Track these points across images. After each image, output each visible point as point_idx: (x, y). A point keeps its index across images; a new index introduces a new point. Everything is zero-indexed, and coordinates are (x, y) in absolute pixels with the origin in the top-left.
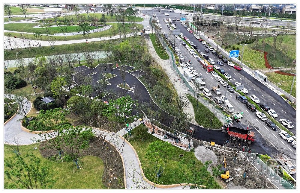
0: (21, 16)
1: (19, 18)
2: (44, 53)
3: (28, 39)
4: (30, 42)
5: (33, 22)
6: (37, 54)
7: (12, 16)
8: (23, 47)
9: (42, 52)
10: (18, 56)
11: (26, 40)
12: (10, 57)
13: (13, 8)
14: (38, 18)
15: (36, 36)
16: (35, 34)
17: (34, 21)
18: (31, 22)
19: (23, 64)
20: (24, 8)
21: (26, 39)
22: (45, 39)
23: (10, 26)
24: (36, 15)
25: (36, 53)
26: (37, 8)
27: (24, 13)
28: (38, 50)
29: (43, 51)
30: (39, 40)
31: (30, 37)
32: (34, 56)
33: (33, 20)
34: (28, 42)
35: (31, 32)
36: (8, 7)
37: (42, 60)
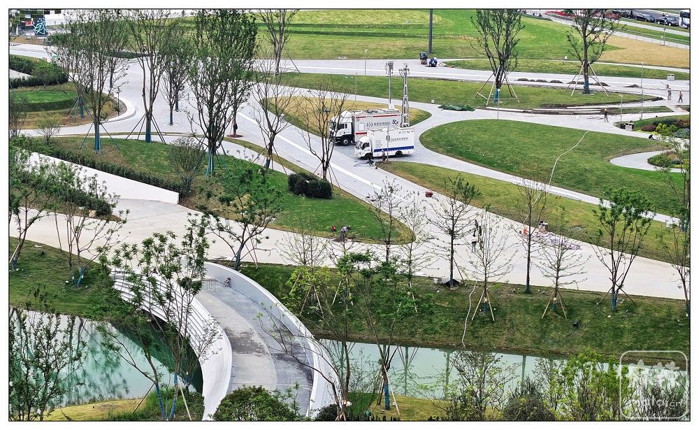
0: (566, 79)
1: (546, 90)
2: (627, 339)
3: (562, 231)
4: (567, 253)
5: (622, 126)
6: (586, 340)
7: (512, 77)
8: (517, 278)
9: (618, 333)
10: (473, 333)
11: (549, 237)
12: (425, 331)
13: (532, 29)
14: (657, 104)
15: (609, 218)
16: (607, 204)
17: (626, 118)
18: (607, 126)
19: (487, 388)
20: (592, 36)
21: (548, 229)
22: (661, 250)
23: (485, 137)
24: (650, 86)
25: (579, 334)
26: (669, 37)
27: (586, 66)
28: (597, 316)
29: (627, 325)
30: (620, 246)
31: (572, 219)
32: (563, 350)
33: (626, 111)
34: (553, 253)
35: (586, 191)
36: (509, 22)
37: (604, 390)
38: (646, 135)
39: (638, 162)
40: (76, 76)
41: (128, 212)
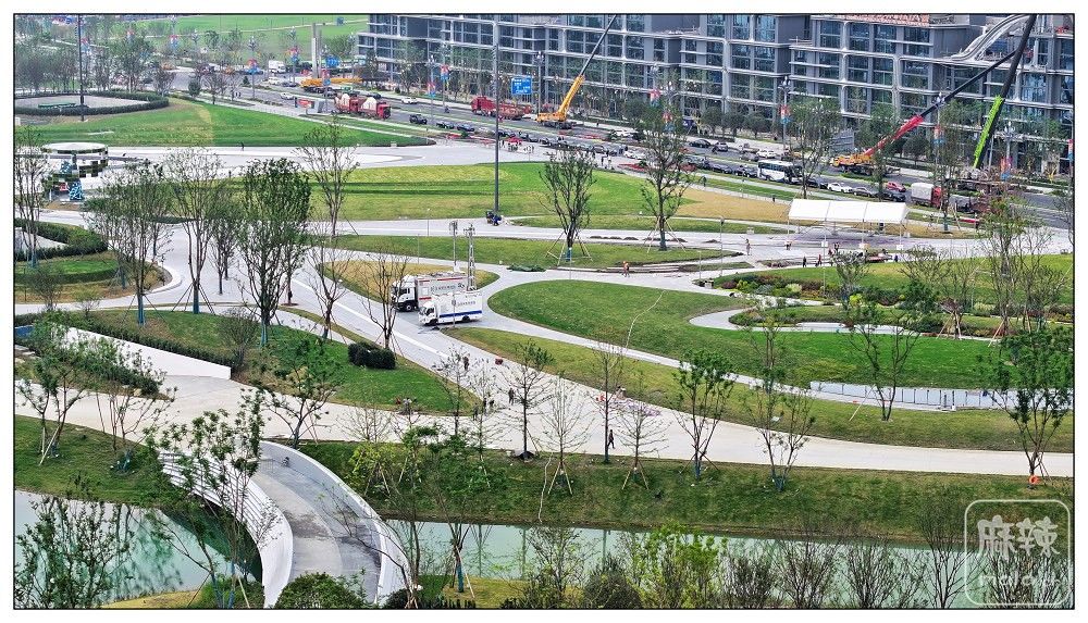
0: (641, 236)
1: (621, 248)
2: (712, 509)
3: (641, 397)
4: (647, 420)
5: (702, 284)
6: (669, 511)
7: (584, 235)
8: (596, 447)
9: (702, 502)
10: (550, 508)
11: (627, 403)
12: (499, 508)
13: (603, 183)
14: (738, 259)
15: (689, 381)
16: (687, 367)
17: (706, 275)
18: (685, 283)
19: (567, 566)
20: (668, 190)
21: (626, 394)
22: (745, 413)
23: (557, 299)
24: (730, 241)
25: (662, 505)
26: (747, 189)
27: (662, 221)
28: (680, 486)
29: (711, 493)
30: (702, 410)
31: (651, 384)
32: (645, 523)
33: (705, 268)
34: (631, 420)
35: (666, 353)
36: (580, 176)
37: (689, 563)
38: (727, 293)
39: (719, 321)
40: (116, 244)
41: (175, 390)
